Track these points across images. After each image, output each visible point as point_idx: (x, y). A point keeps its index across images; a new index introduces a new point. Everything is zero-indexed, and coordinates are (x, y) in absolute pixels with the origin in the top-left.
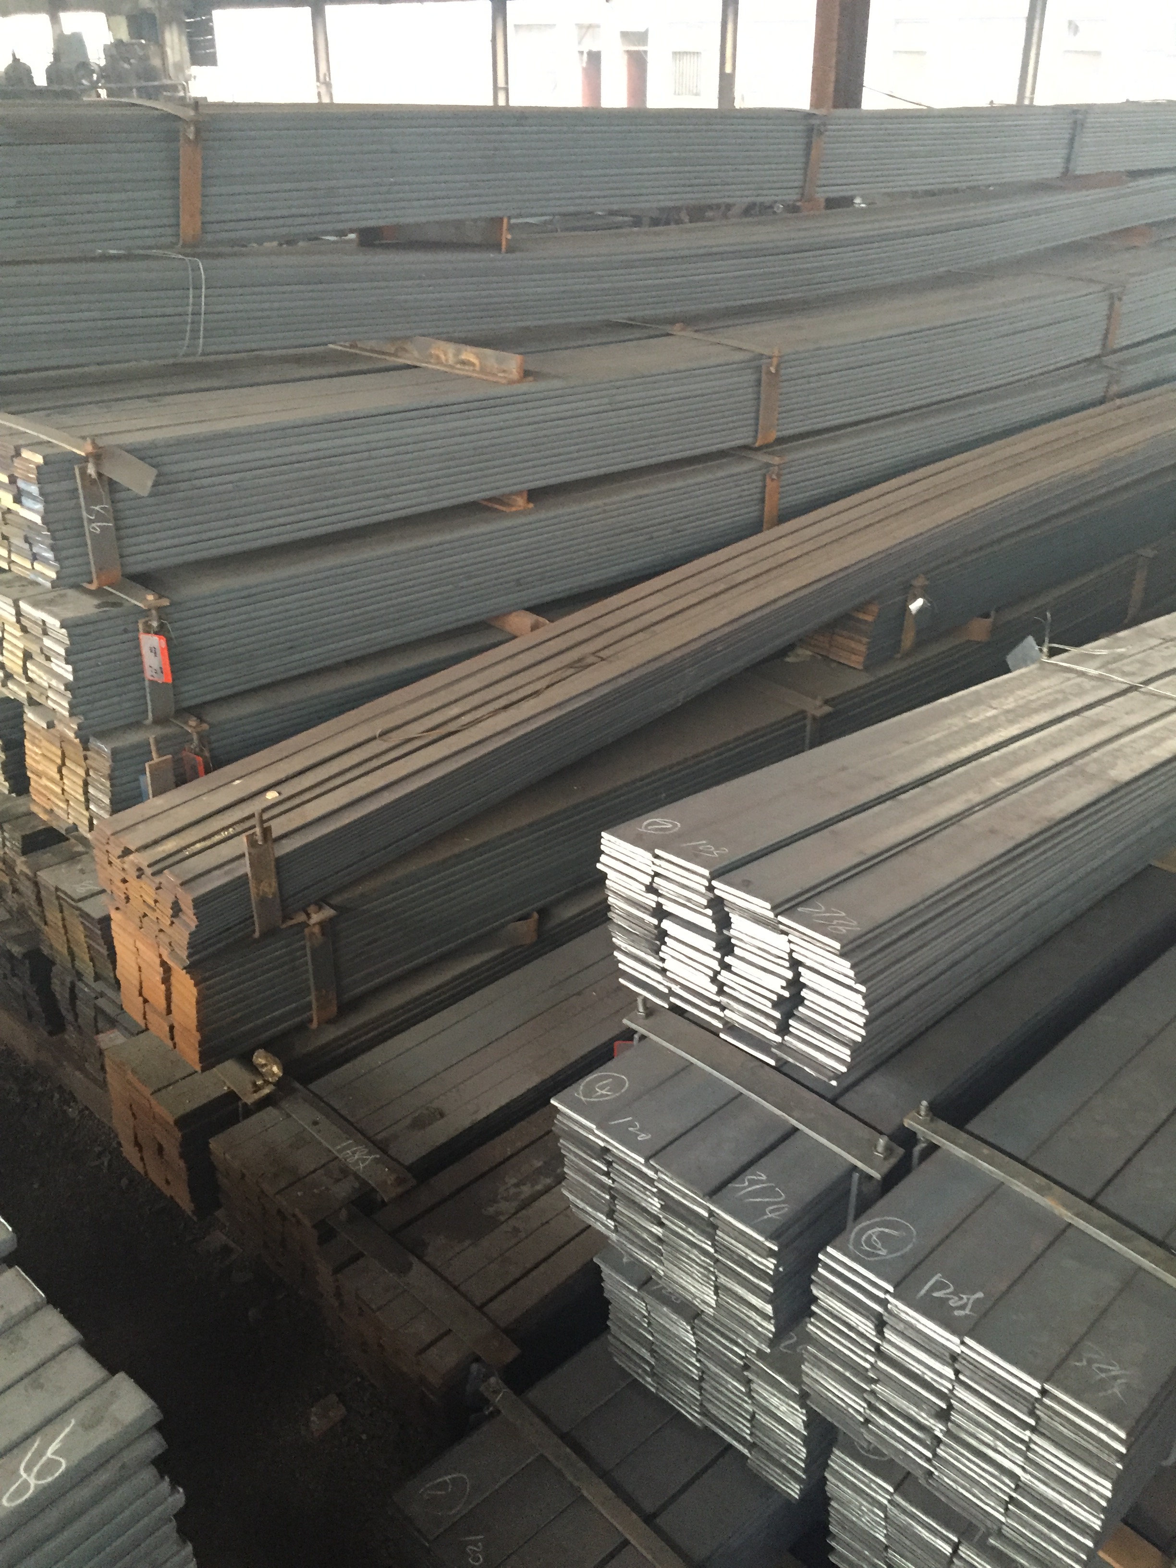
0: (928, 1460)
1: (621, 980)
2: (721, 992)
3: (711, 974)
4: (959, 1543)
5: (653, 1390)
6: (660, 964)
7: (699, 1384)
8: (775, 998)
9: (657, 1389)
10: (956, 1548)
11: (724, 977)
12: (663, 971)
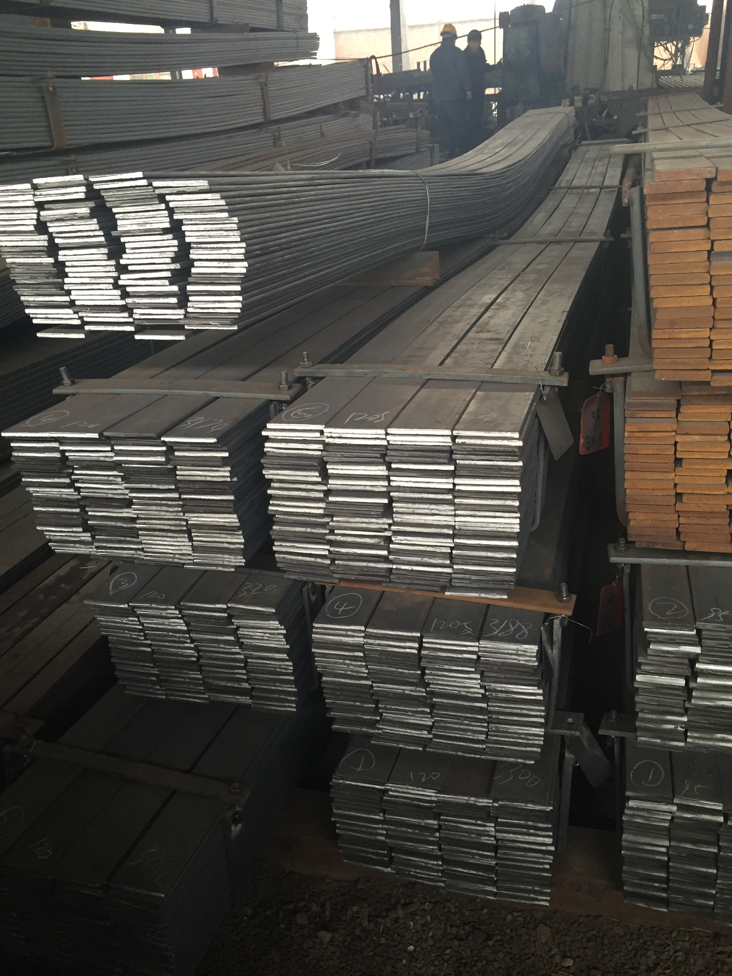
0: (385, 559)
1: (39, 335)
2: (125, 295)
3: (112, 281)
4: (422, 637)
5: (164, 697)
6: (67, 299)
7: (197, 666)
8: (168, 274)
9: (166, 695)
10: (420, 641)
11: (124, 280)
12: (72, 304)
